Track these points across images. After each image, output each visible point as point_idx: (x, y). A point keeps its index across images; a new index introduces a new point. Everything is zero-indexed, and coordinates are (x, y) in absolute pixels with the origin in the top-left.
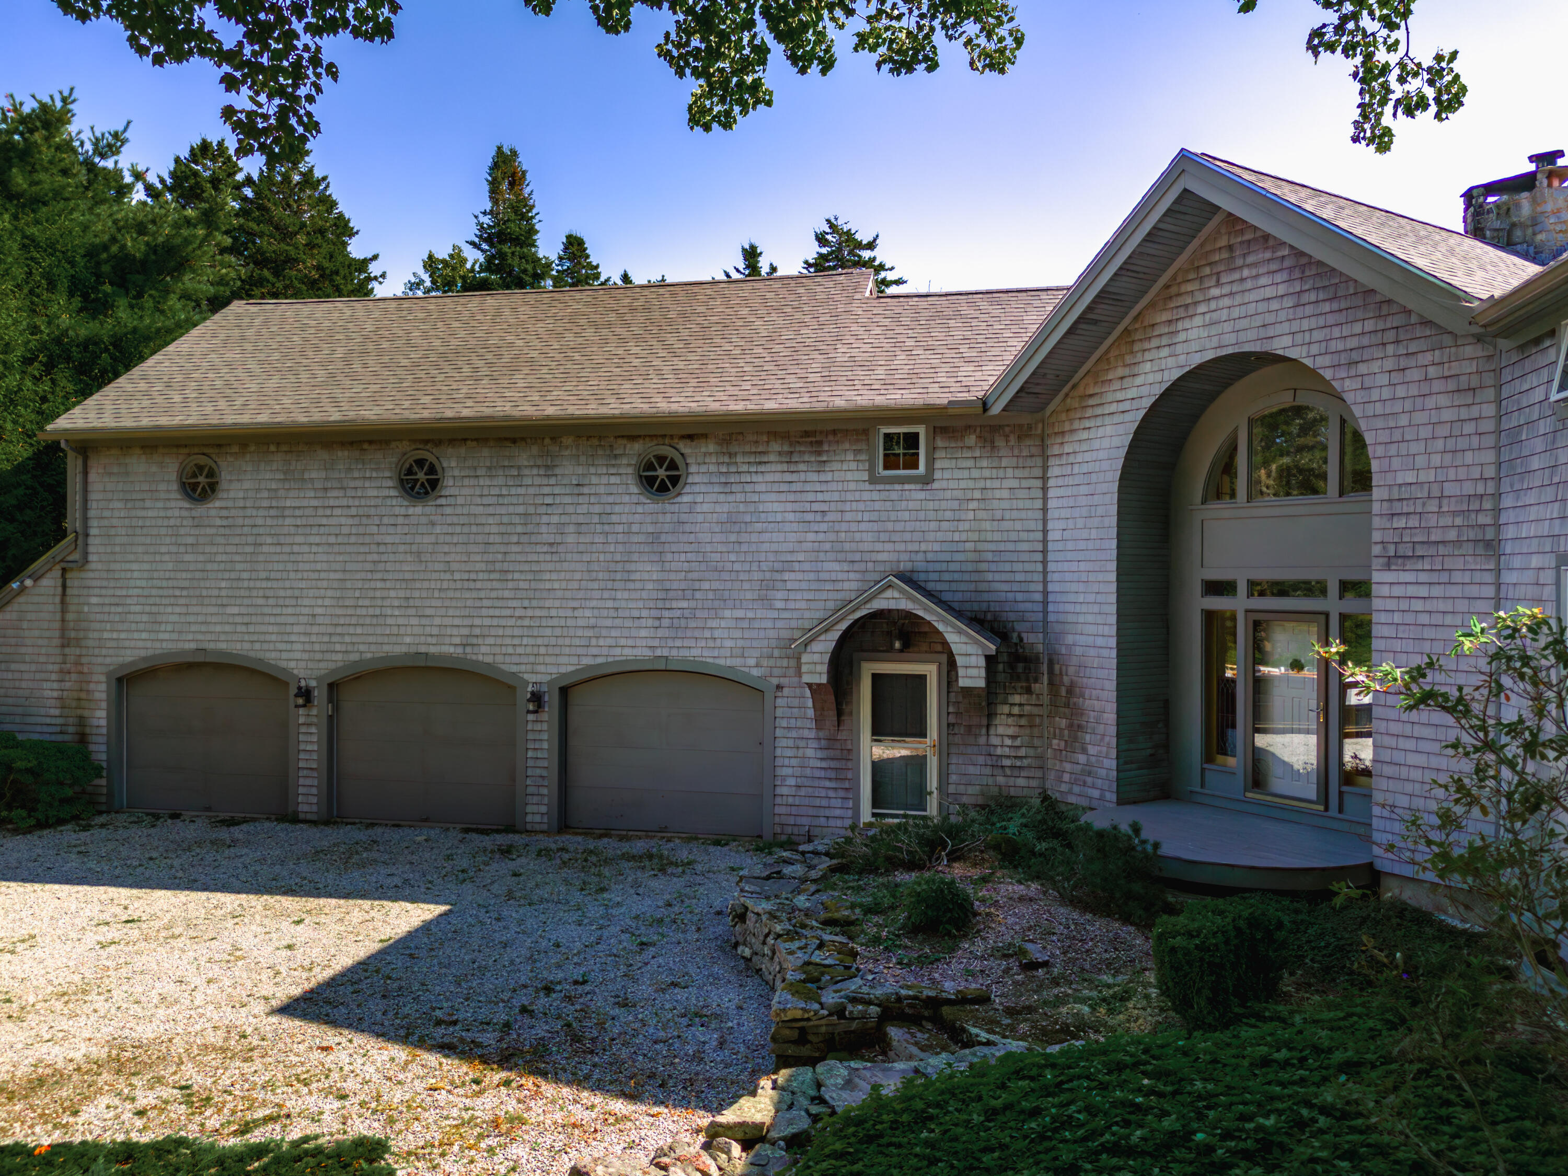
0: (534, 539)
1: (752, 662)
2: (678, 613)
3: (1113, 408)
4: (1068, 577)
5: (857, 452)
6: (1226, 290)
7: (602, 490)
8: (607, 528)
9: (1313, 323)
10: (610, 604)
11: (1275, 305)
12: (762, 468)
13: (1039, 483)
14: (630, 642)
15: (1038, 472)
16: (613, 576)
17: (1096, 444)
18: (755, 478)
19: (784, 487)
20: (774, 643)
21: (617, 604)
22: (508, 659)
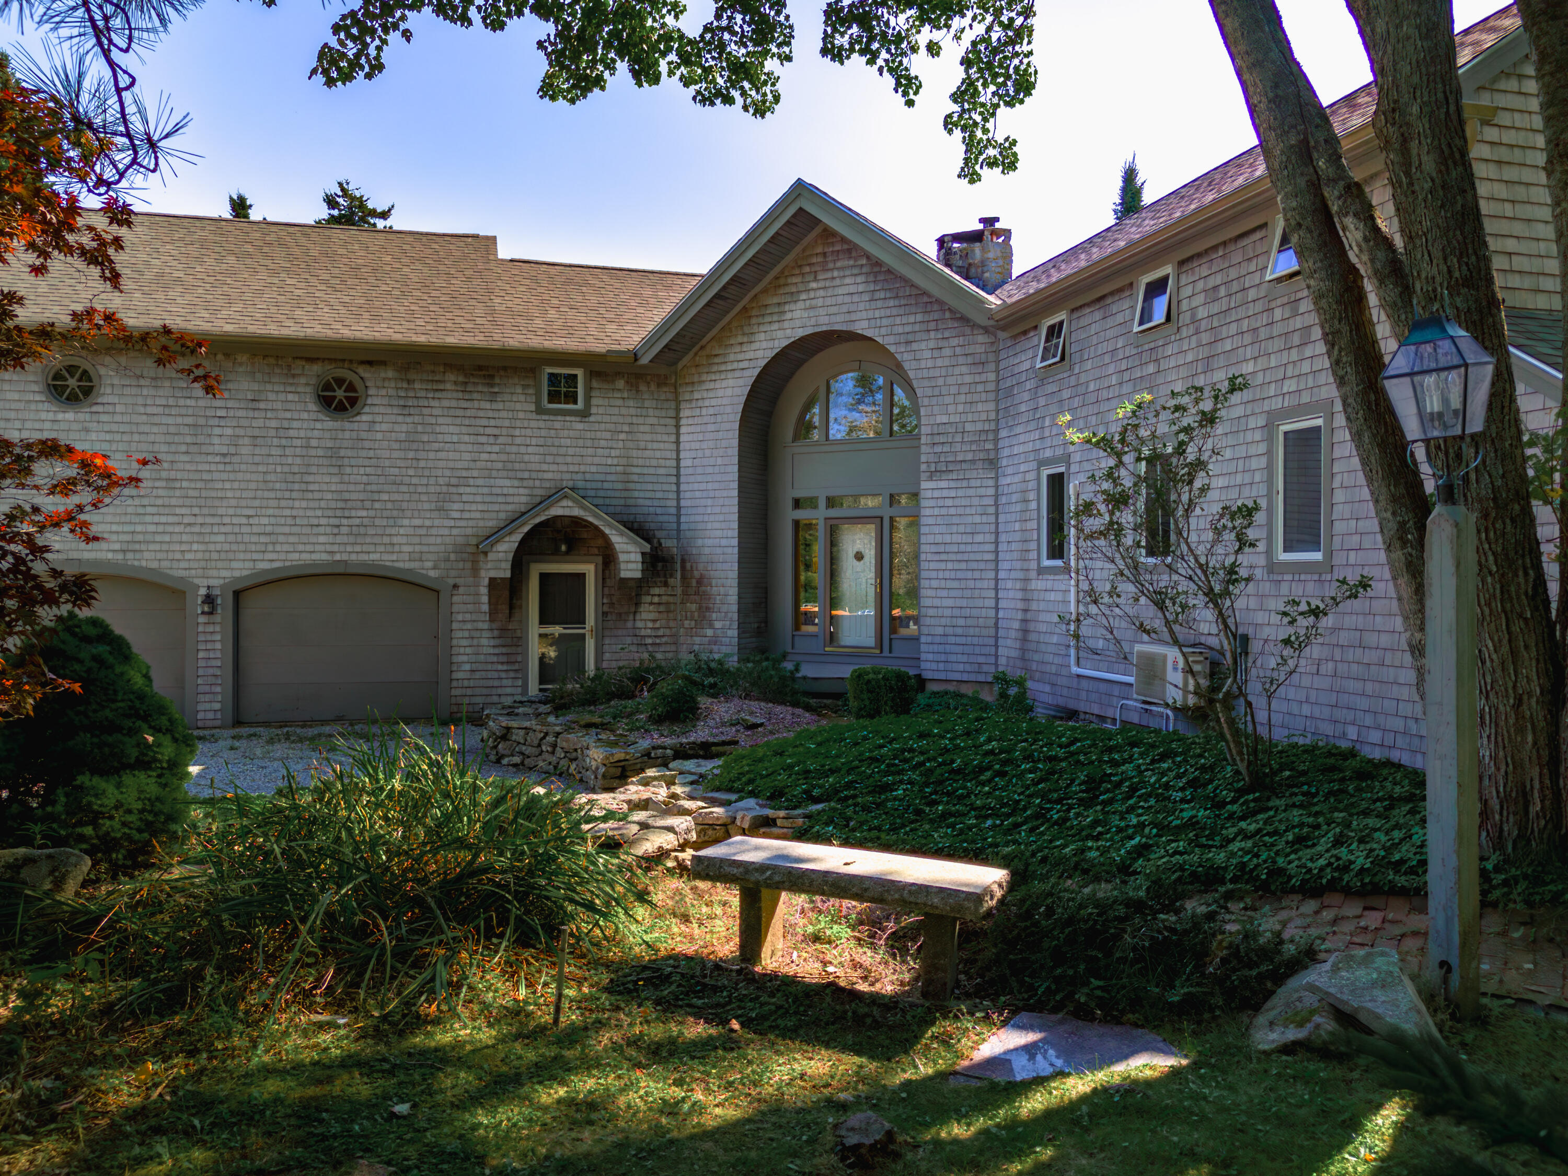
0: (204, 449)
1: (429, 564)
2: (357, 521)
3: (735, 365)
4: (698, 494)
5: (525, 387)
6: (821, 284)
7: (279, 405)
8: (284, 442)
9: (883, 313)
10: (287, 512)
11: (856, 298)
12: (438, 395)
13: (673, 422)
14: (309, 548)
15: (672, 413)
16: (290, 486)
17: (720, 393)
18: (432, 403)
19: (460, 413)
20: (450, 548)
21: (294, 513)
22: (175, 565)
